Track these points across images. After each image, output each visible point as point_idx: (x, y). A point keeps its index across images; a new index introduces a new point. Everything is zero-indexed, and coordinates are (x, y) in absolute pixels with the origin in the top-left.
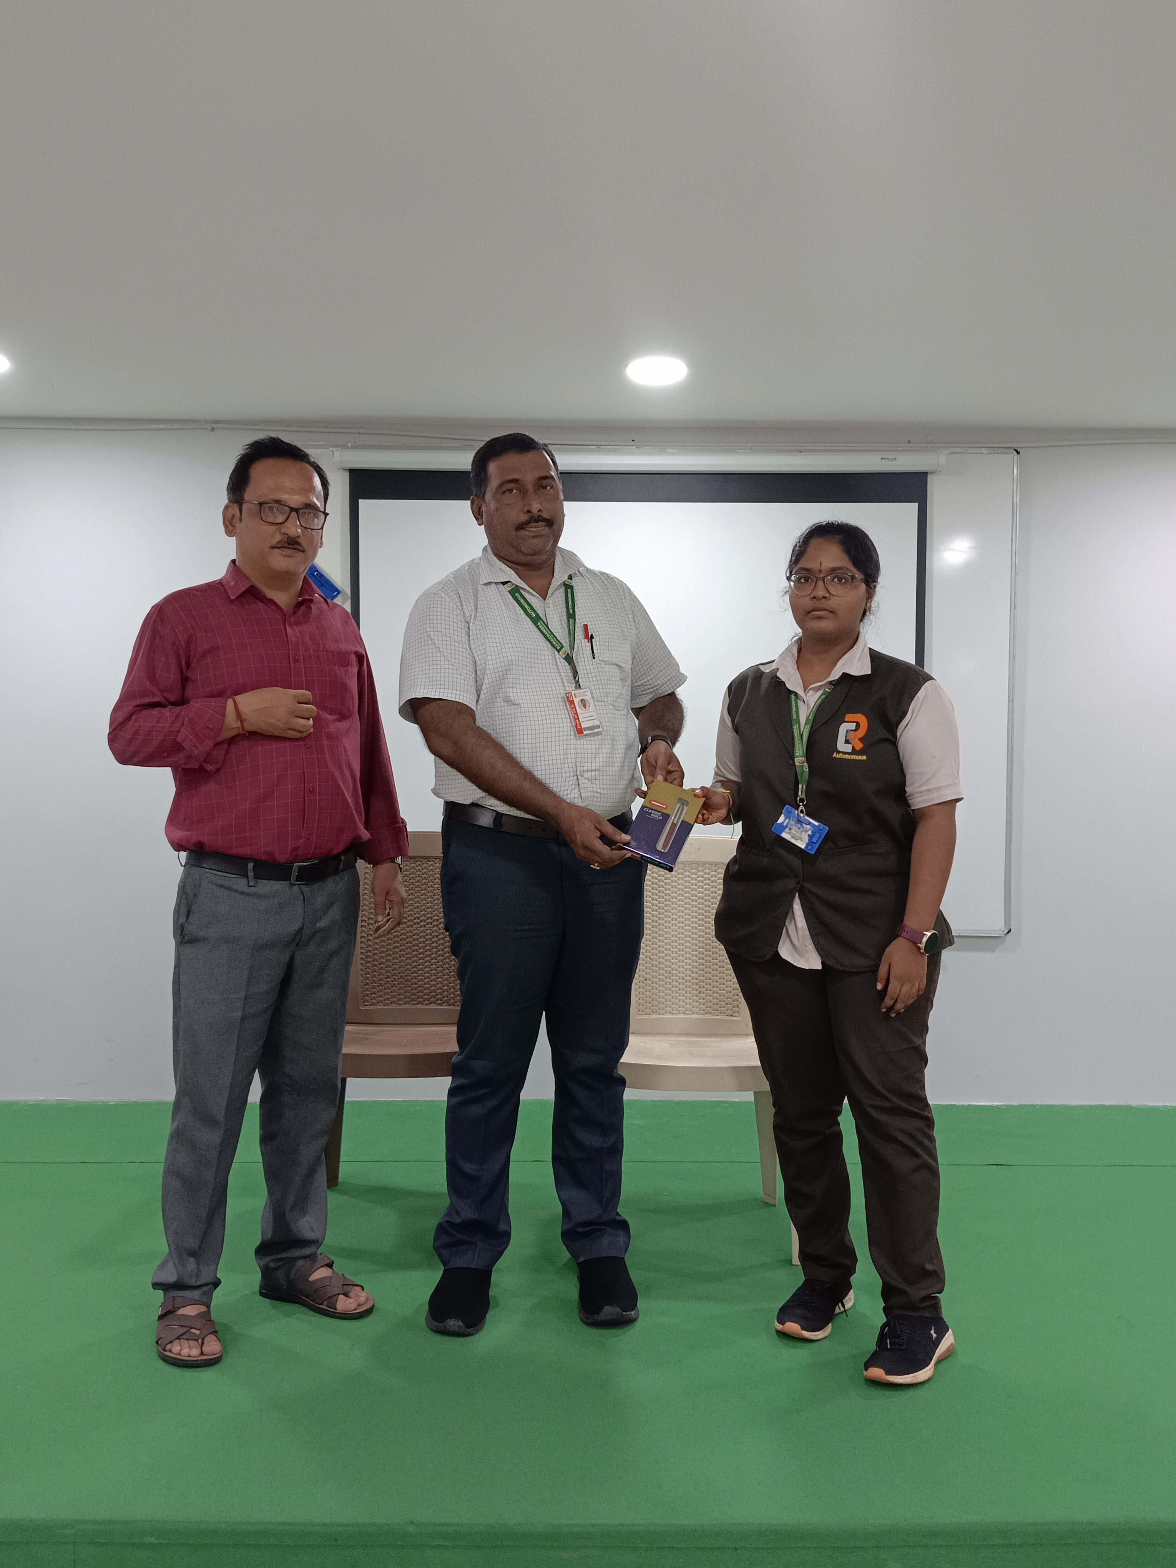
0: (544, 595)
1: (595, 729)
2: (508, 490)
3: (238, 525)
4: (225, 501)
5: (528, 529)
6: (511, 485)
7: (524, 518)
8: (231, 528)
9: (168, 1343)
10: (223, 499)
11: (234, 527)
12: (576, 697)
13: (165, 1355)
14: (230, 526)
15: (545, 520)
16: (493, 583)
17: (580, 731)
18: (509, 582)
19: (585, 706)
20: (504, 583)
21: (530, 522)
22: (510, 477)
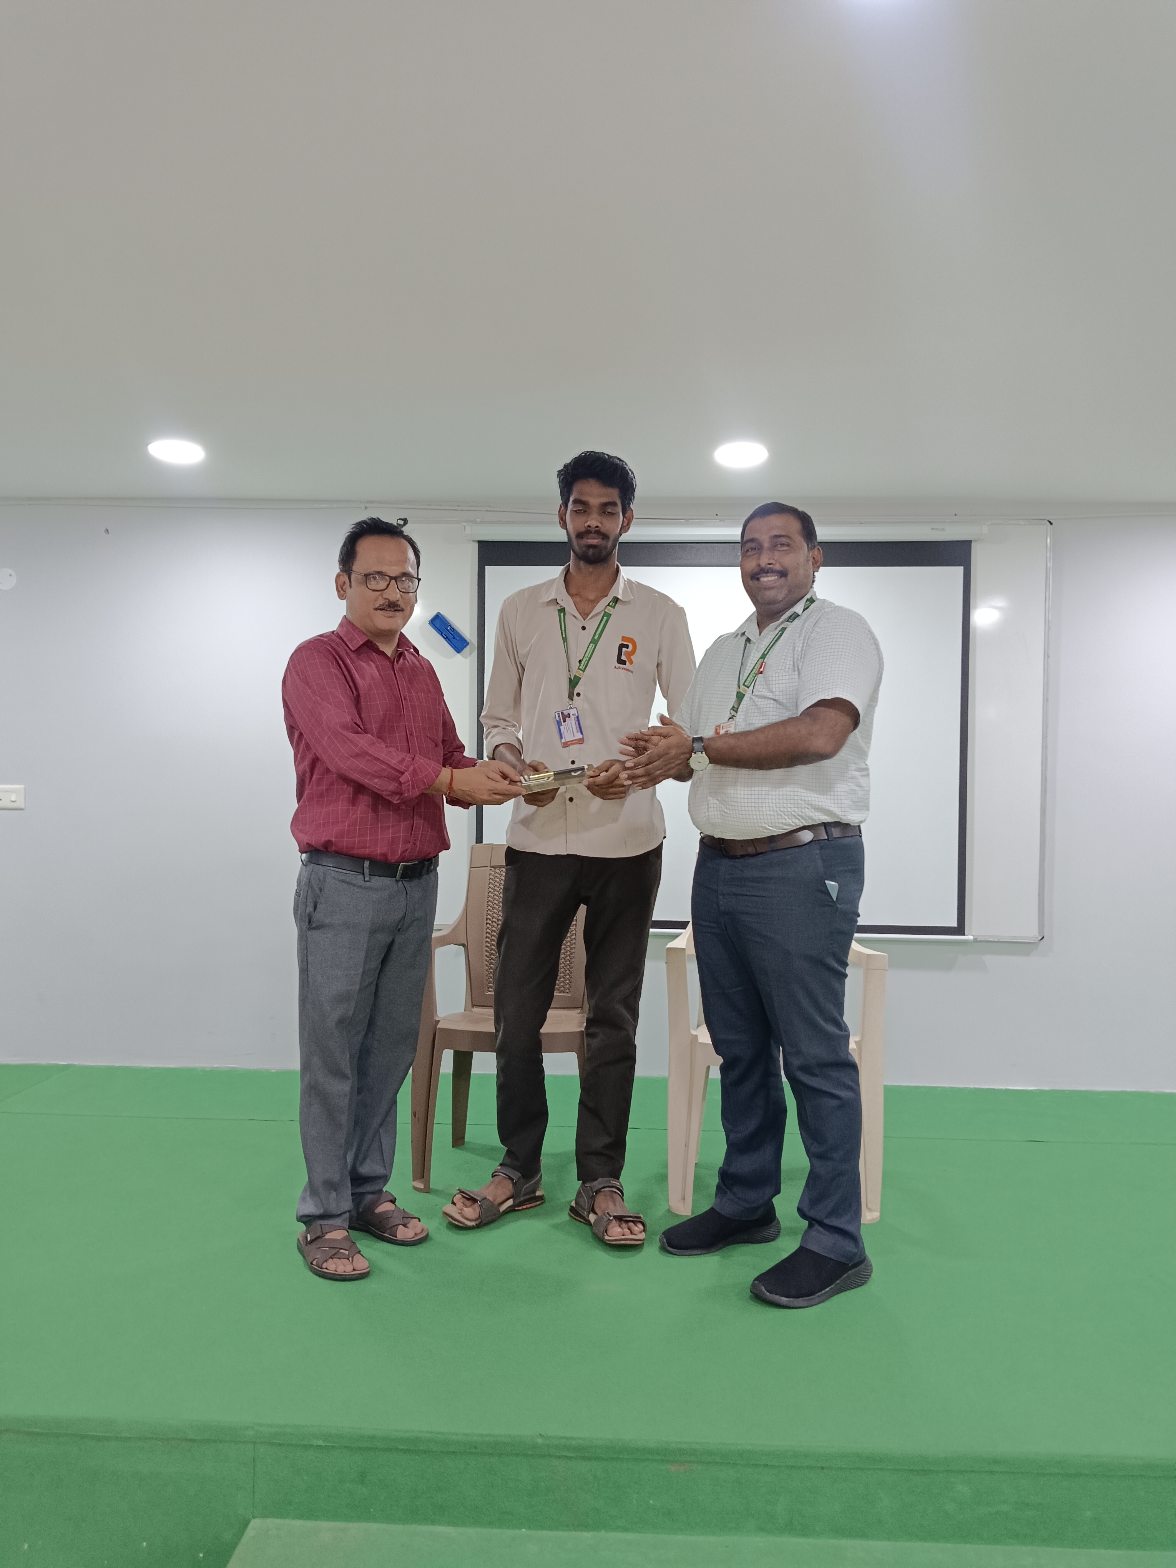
3: (349, 591)
4: (338, 571)
5: (761, 580)
7: (756, 570)
8: (342, 592)
10: (336, 568)
11: (345, 591)
14: (341, 591)
15: (774, 571)
22: (750, 537)
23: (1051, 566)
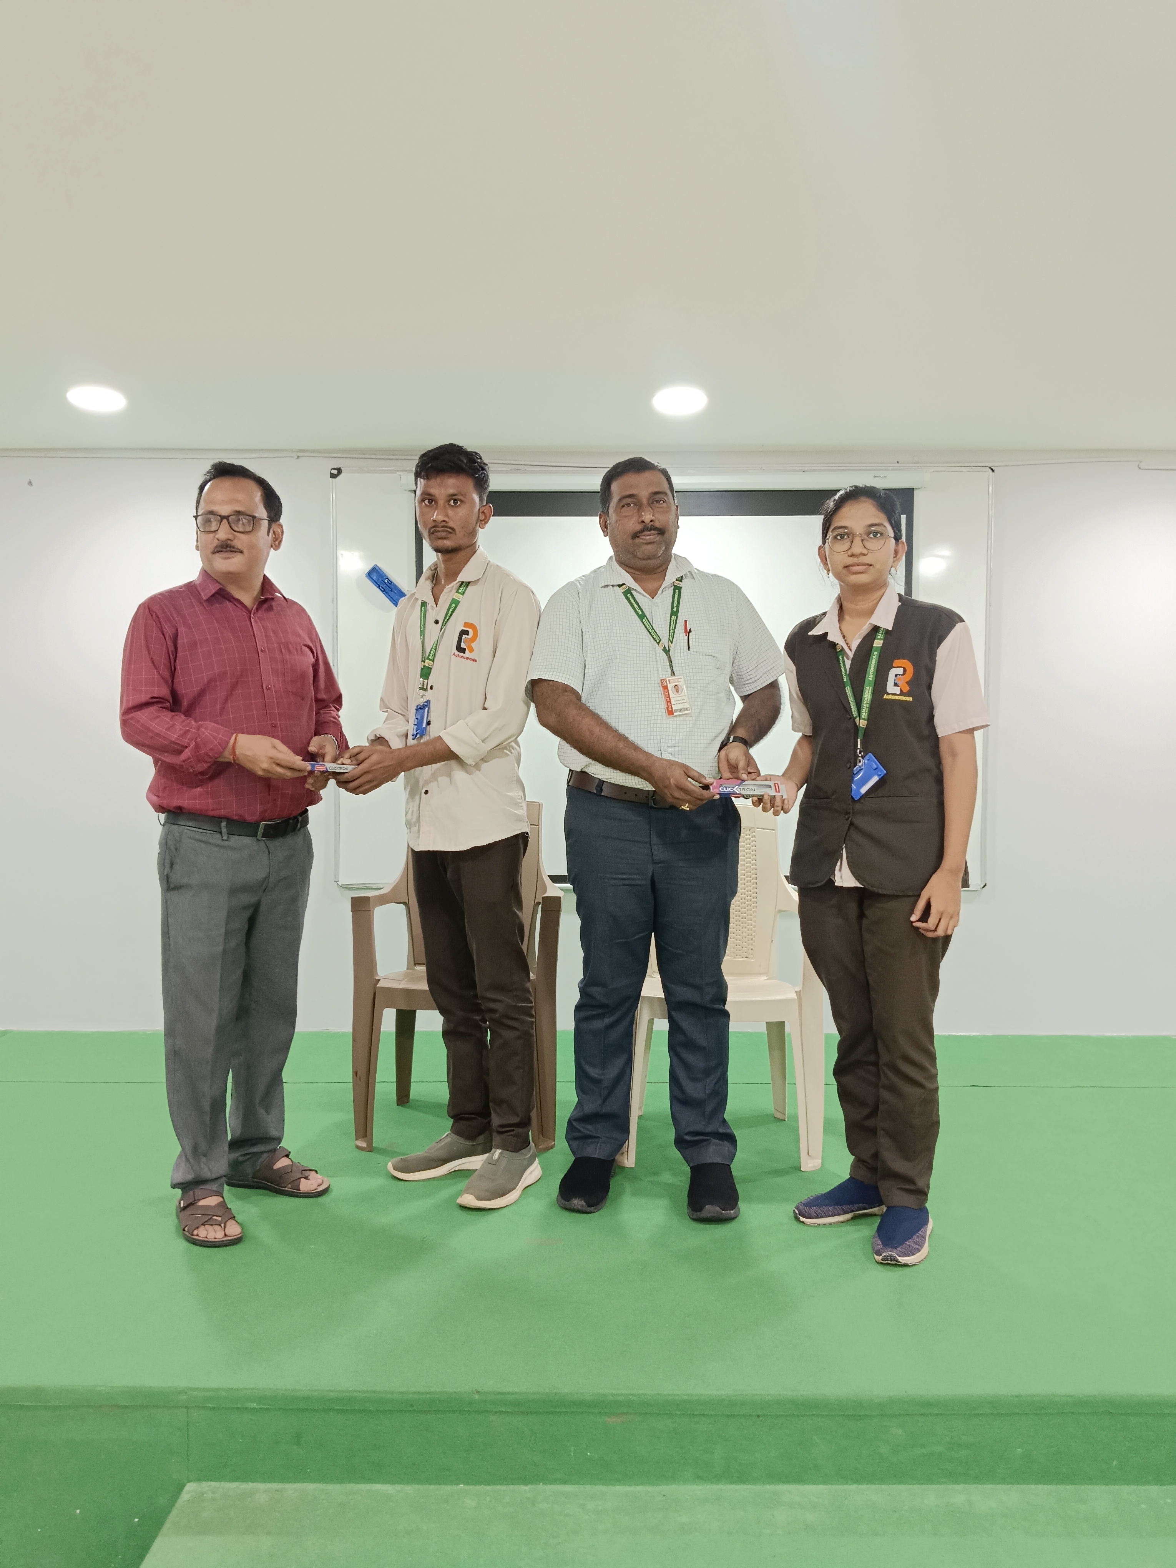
0: (653, 594)
1: (685, 711)
2: (627, 504)
5: (642, 537)
6: (630, 500)
7: (639, 527)
9: (195, 1229)
12: (670, 683)
13: (194, 1239)
15: (655, 529)
16: (609, 585)
17: (670, 712)
18: (624, 584)
19: (677, 691)
20: (619, 586)
21: (644, 531)
22: (628, 493)
23: (993, 514)
